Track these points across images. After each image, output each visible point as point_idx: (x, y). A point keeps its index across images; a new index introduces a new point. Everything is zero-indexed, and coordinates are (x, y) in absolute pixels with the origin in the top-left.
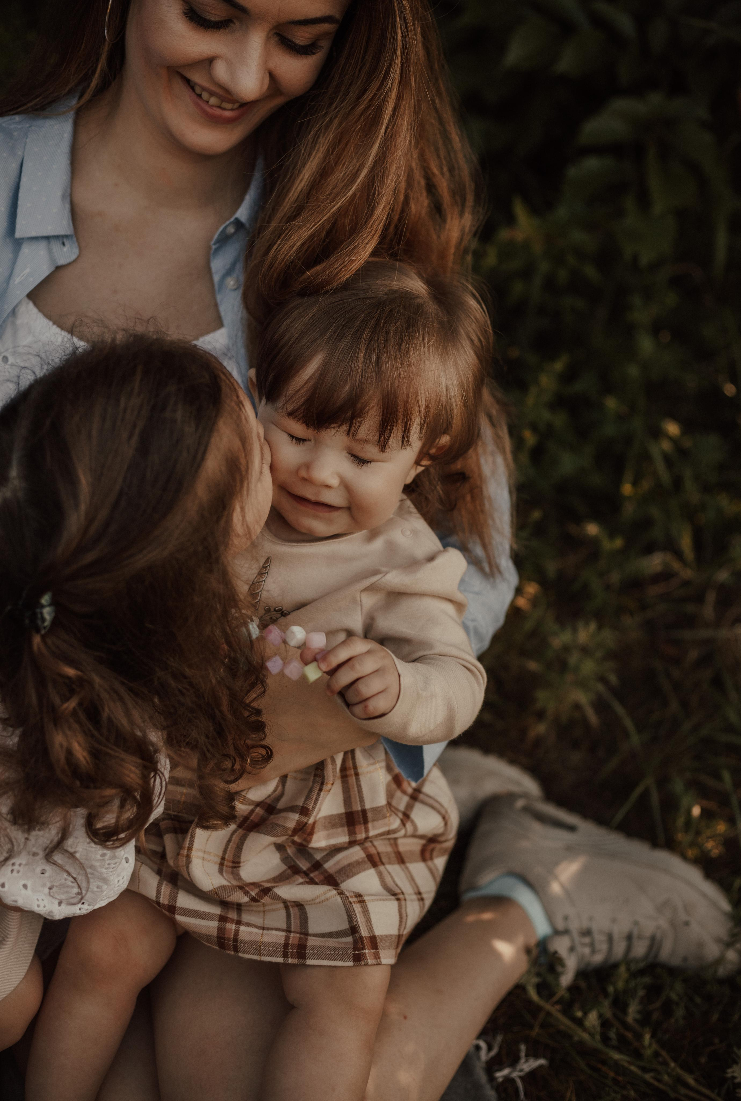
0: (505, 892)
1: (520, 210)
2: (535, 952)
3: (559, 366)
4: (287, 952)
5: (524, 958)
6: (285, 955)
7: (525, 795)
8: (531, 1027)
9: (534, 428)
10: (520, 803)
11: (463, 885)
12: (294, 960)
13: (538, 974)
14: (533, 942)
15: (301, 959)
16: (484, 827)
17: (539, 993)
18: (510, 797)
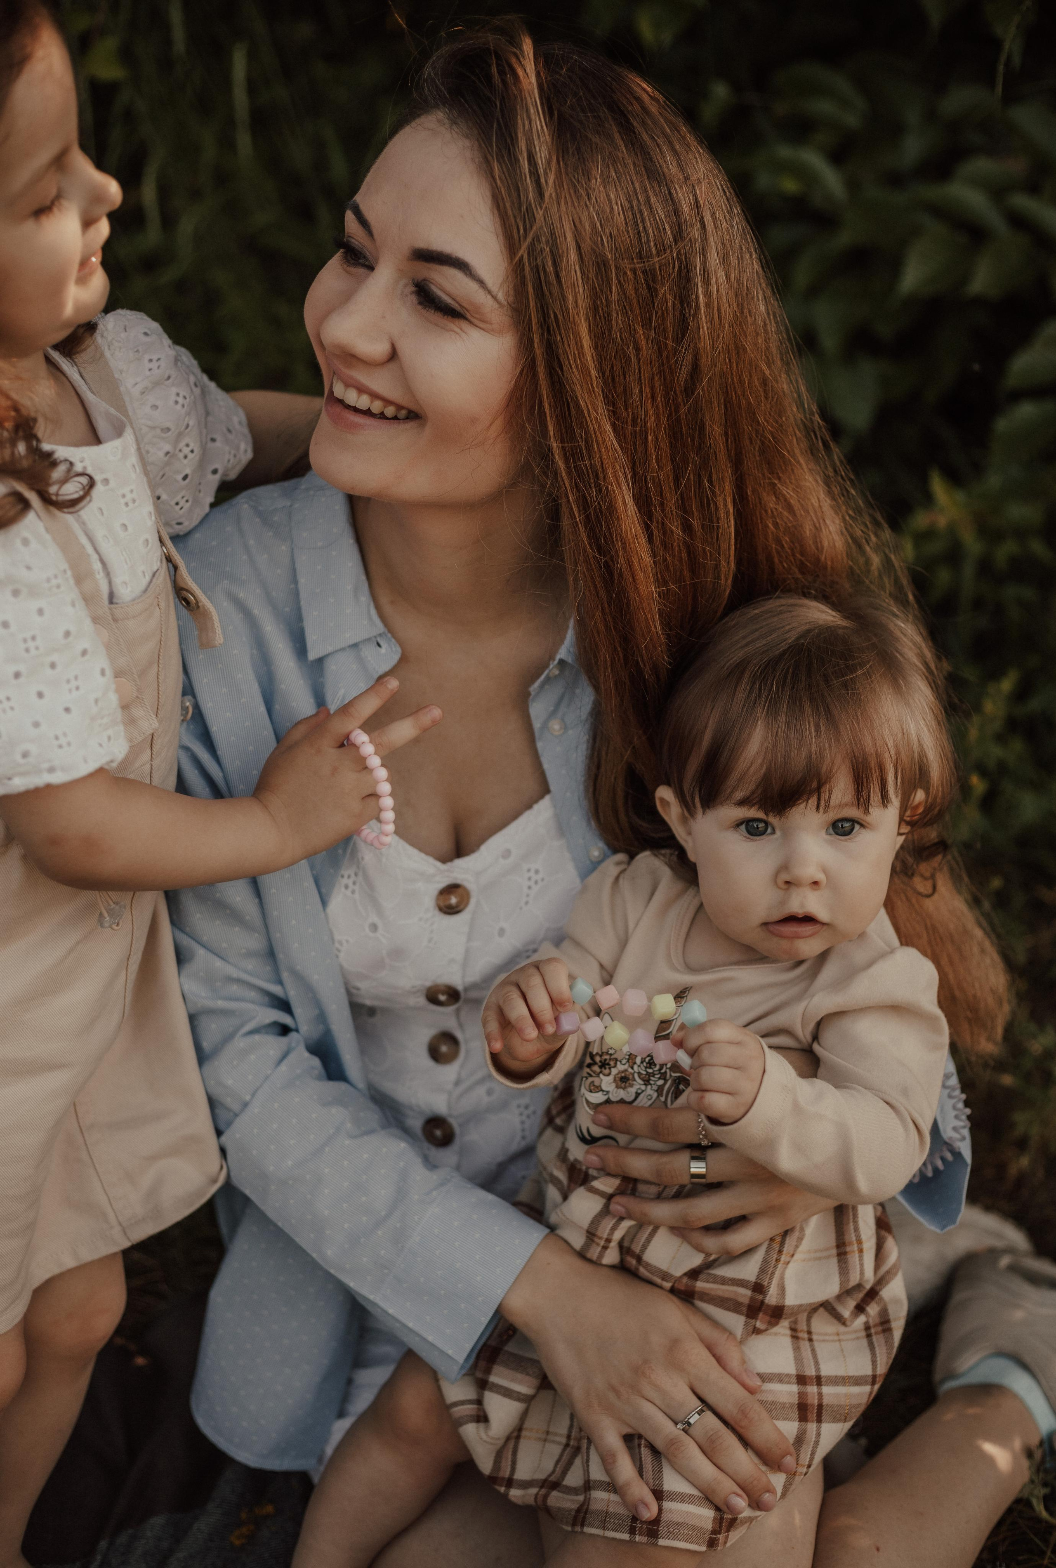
0: (995, 1379)
1: (938, 487)
2: (1038, 1454)
3: (1007, 685)
4: (635, 1527)
5: (1025, 1463)
6: (632, 1531)
7: (1010, 1250)
8: (1042, 1554)
9: (982, 770)
10: (1005, 1261)
11: (938, 1376)
12: (643, 1538)
13: (1045, 1484)
14: (1034, 1441)
15: (651, 1537)
16: (959, 1296)
17: (1047, 1508)
18: (993, 1253)
